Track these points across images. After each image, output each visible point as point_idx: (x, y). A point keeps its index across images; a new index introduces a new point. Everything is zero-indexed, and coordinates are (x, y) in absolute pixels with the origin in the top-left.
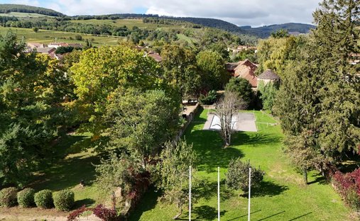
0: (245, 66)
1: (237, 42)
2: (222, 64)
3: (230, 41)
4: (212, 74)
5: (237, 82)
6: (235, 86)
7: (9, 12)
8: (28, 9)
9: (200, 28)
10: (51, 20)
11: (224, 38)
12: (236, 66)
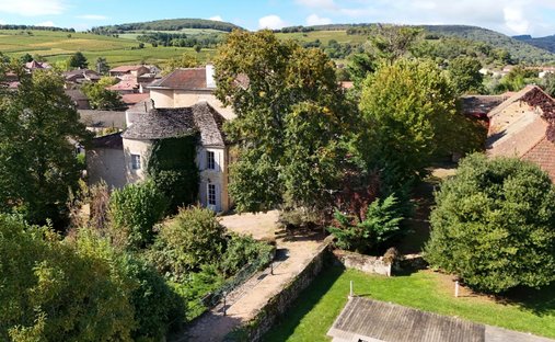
0: (526, 106)
1: (504, 59)
2: (447, 98)
3: (491, 58)
4: (404, 130)
5: (491, 180)
6: (480, 198)
7: (180, 28)
8: (204, 24)
9: (437, 38)
10: (222, 35)
11: (478, 53)
12: (496, 104)
